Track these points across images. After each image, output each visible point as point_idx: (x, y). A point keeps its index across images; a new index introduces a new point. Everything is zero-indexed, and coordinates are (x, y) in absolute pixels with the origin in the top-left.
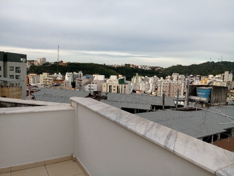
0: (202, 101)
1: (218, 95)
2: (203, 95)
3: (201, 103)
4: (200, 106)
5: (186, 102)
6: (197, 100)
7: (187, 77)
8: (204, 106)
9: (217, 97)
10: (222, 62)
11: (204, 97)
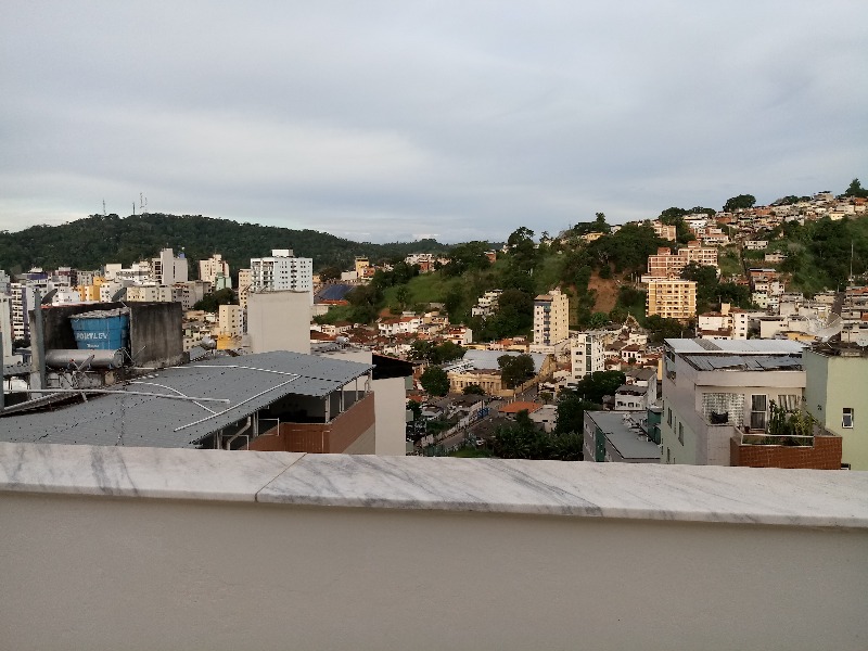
0: (101, 362)
1: (154, 334)
2: (100, 341)
3: (99, 369)
4: (96, 382)
5: (36, 378)
6: (79, 363)
7: (18, 277)
8: (110, 378)
9: (150, 341)
10: (148, 218)
11: (106, 348)
